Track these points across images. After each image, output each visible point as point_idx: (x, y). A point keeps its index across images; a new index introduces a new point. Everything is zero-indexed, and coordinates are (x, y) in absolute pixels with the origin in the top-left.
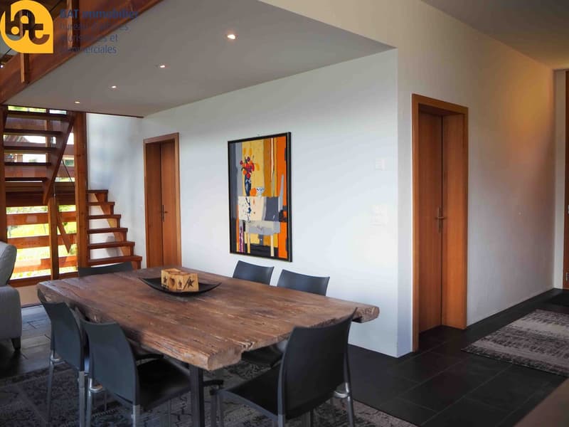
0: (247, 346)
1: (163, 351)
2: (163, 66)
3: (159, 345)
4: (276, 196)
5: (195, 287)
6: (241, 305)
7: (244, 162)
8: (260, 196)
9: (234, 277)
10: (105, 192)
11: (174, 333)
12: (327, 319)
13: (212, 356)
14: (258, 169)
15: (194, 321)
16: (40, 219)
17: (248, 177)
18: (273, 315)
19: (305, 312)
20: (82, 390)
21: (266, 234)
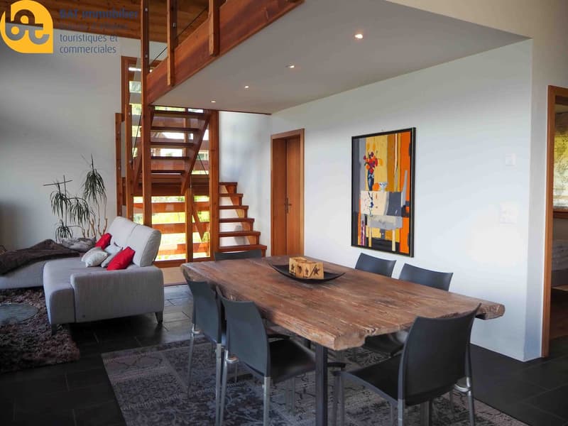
0: (370, 331)
1: (293, 330)
2: (293, 67)
3: (289, 324)
4: (399, 191)
5: (320, 276)
6: (364, 295)
7: (367, 157)
8: (382, 191)
9: (356, 268)
10: (235, 185)
11: (303, 315)
12: (450, 313)
13: (338, 337)
14: (381, 164)
15: (320, 306)
16: (177, 208)
17: (371, 172)
18: (395, 305)
19: (427, 305)
20: (219, 360)
21: (388, 228)
